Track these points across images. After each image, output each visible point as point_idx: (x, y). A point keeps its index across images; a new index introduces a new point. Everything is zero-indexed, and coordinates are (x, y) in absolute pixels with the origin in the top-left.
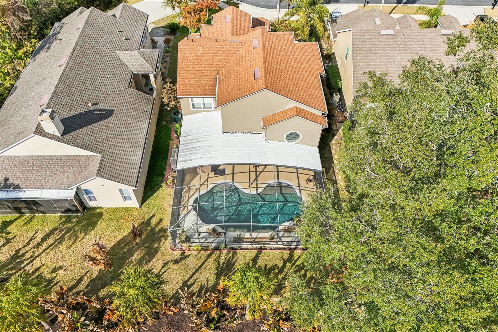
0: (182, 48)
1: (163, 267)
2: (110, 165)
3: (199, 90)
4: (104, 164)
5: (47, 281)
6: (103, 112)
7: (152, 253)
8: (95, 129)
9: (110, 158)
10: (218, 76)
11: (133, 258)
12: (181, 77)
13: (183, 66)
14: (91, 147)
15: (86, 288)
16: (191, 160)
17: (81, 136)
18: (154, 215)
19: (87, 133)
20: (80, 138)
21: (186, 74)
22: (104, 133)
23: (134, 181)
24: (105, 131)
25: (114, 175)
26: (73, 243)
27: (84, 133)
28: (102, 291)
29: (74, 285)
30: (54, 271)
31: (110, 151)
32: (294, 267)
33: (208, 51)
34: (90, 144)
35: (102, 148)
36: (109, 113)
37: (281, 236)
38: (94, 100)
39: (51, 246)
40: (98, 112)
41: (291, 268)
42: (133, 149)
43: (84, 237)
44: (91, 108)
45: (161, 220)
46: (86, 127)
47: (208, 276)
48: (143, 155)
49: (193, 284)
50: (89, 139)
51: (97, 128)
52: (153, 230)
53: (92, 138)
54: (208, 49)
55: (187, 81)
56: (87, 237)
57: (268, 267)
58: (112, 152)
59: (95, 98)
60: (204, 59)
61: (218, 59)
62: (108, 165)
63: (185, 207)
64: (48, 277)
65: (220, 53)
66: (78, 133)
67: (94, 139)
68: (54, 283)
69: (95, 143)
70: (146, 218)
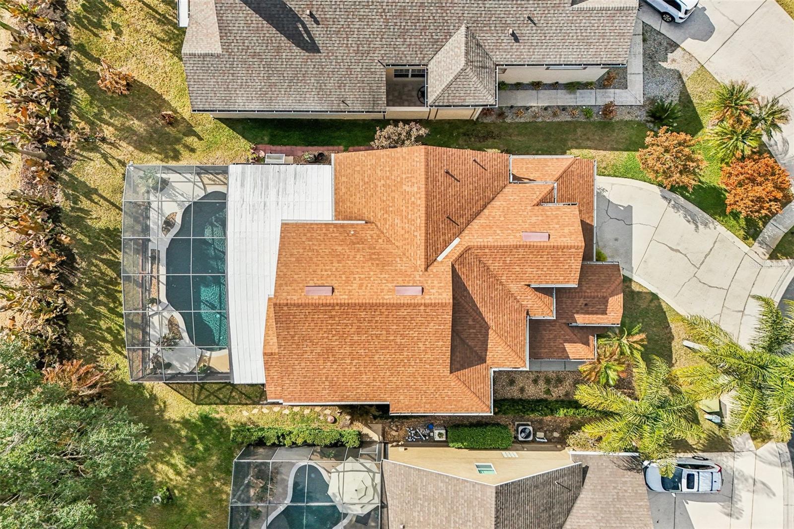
0: (416, 154)
1: (119, 161)
2: (212, 68)
3: (344, 190)
4: (208, 59)
5: (99, 20)
6: (305, 35)
7: (142, 145)
8: (266, 32)
9: (223, 66)
10: (364, 222)
11: (136, 122)
12: (364, 158)
13: (382, 160)
14: (229, 34)
15: (88, 72)
16: (242, 185)
17: (241, 15)
18: (200, 139)
19: (250, 22)
20: (236, 15)
21: (369, 167)
22: (264, 48)
23: (201, 106)
24: (269, 48)
25: (196, 77)
26: (158, 39)
27: (248, 18)
28: (83, 91)
29: (92, 56)
30: (114, 25)
31: (235, 63)
32: (118, 328)
33: (410, 202)
34: (234, 32)
35: (236, 50)
36: (311, 47)
37: (164, 314)
38: (323, 16)
39: (154, 10)
40: (301, 29)
41: (116, 324)
42: (257, 96)
43: (168, 50)
44: (304, 16)
45: (193, 150)
46: (260, 19)
47: (104, 219)
48: (255, 111)
49: (92, 201)
50: (241, 28)
51: (267, 35)
52: (178, 141)
53: (245, 32)
54: (413, 203)
55: (358, 168)
56: (169, 54)
57: (118, 295)
58: (235, 66)
59: (328, 16)
60: (396, 196)
61: (396, 221)
62: (210, 65)
63: (214, 181)
64: (107, 22)
65: (407, 225)
66: (244, 8)
67: (244, 35)
68: (95, 30)
69: (238, 38)
70: (198, 129)
